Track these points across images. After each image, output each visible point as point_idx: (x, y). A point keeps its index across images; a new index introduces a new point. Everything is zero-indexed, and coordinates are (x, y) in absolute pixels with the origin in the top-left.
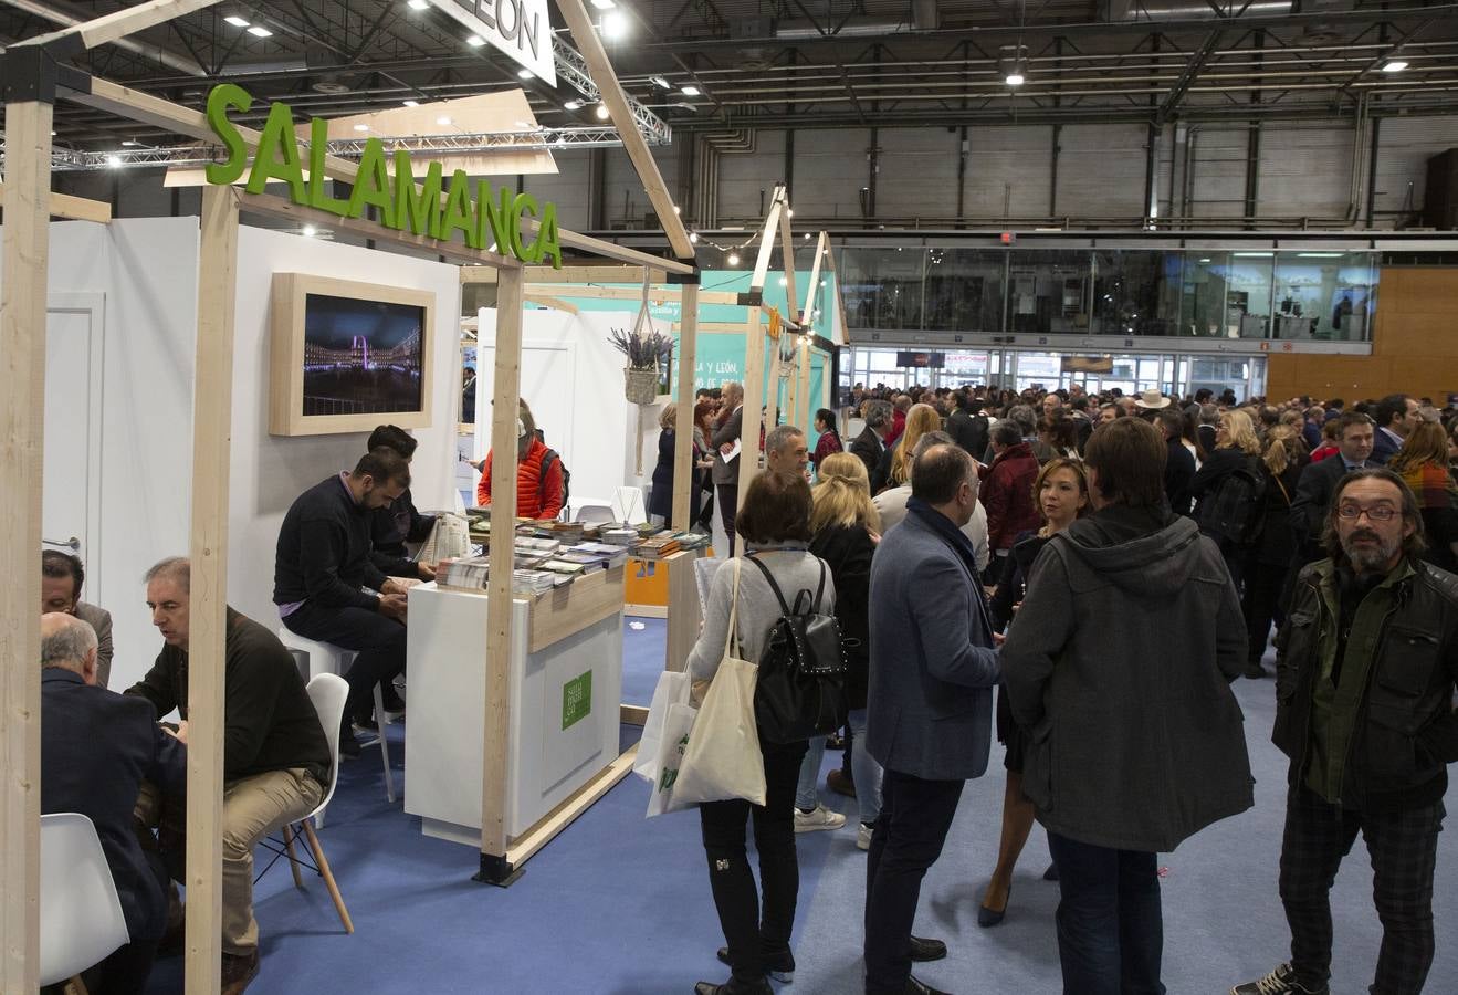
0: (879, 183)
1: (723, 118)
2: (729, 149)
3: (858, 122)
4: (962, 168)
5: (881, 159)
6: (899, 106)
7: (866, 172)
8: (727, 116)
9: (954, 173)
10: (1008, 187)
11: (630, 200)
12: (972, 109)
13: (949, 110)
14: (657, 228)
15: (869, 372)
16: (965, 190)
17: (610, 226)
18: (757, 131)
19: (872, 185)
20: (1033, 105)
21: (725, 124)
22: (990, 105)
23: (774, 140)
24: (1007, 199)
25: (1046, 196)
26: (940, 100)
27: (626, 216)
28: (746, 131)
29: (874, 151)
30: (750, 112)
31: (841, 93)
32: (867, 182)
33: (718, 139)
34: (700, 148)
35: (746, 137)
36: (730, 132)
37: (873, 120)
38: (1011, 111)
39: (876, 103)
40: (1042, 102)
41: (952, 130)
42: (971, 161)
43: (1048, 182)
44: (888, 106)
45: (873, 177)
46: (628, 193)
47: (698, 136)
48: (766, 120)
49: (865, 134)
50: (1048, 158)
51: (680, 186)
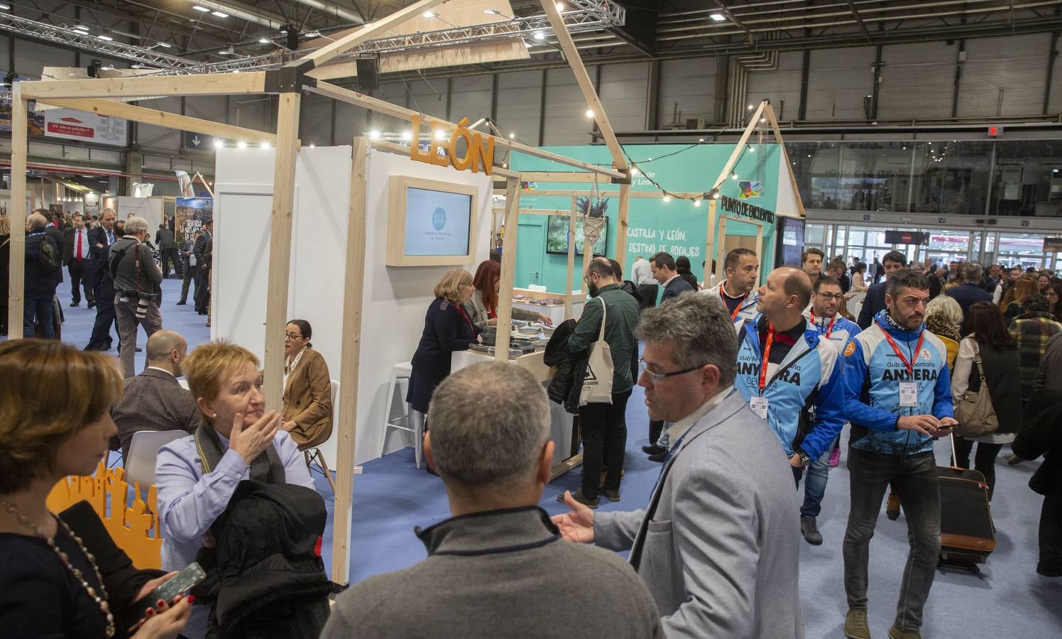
0: (882, 92)
1: (752, 43)
2: (757, 67)
3: (865, 40)
4: (958, 75)
5: (884, 71)
6: (903, 26)
7: (870, 83)
8: (755, 41)
9: (951, 80)
10: (1002, 90)
11: (678, 110)
12: (970, 24)
13: (949, 26)
14: (696, 128)
15: (865, 247)
16: (961, 94)
17: (662, 128)
18: (779, 52)
19: (876, 93)
20: (1032, 15)
21: (753, 47)
22: (988, 19)
23: (796, 58)
24: (1000, 100)
25: (1040, 96)
26: (940, 17)
27: (674, 123)
28: (771, 52)
29: (879, 65)
30: (774, 37)
31: (851, 17)
32: (872, 90)
33: (748, 59)
34: (733, 69)
35: (770, 56)
36: (758, 54)
37: (878, 39)
38: (1009, 22)
39: (882, 24)
40: (1041, 12)
41: (950, 42)
42: (966, 69)
43: (1042, 84)
44: (893, 26)
45: (876, 86)
46: (676, 104)
47: (732, 58)
48: (783, 43)
49: (872, 51)
50: (1044, 62)
51: (716, 98)
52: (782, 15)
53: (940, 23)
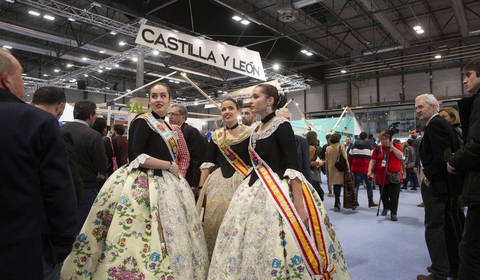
0: (405, 91)
1: (358, 77)
2: (360, 85)
3: (397, 74)
4: (431, 83)
5: (405, 83)
6: (410, 68)
7: (400, 87)
8: (359, 76)
9: (429, 85)
10: (447, 88)
11: (334, 101)
12: (433, 66)
13: (426, 67)
14: (341, 108)
16: (433, 90)
17: (329, 108)
18: (368, 79)
19: (403, 91)
20: (453, 62)
21: (358, 79)
22: (438, 64)
23: (374, 81)
24: (447, 91)
25: (460, 89)
26: (422, 65)
27: (333, 106)
28: (365, 80)
29: (403, 82)
30: (366, 75)
32: (402, 90)
33: (357, 83)
34: (352, 86)
35: (365, 81)
36: (361, 81)
37: (402, 73)
38: (445, 65)
39: (402, 68)
40: (456, 61)
41: (427, 73)
42: (434, 81)
43: (460, 84)
44: (406, 68)
45: (403, 89)
46: (333, 100)
47: (352, 83)
48: (370, 76)
49: (400, 77)
50: (460, 77)
51: (347, 97)
52: (368, 67)
53: (423, 66)
